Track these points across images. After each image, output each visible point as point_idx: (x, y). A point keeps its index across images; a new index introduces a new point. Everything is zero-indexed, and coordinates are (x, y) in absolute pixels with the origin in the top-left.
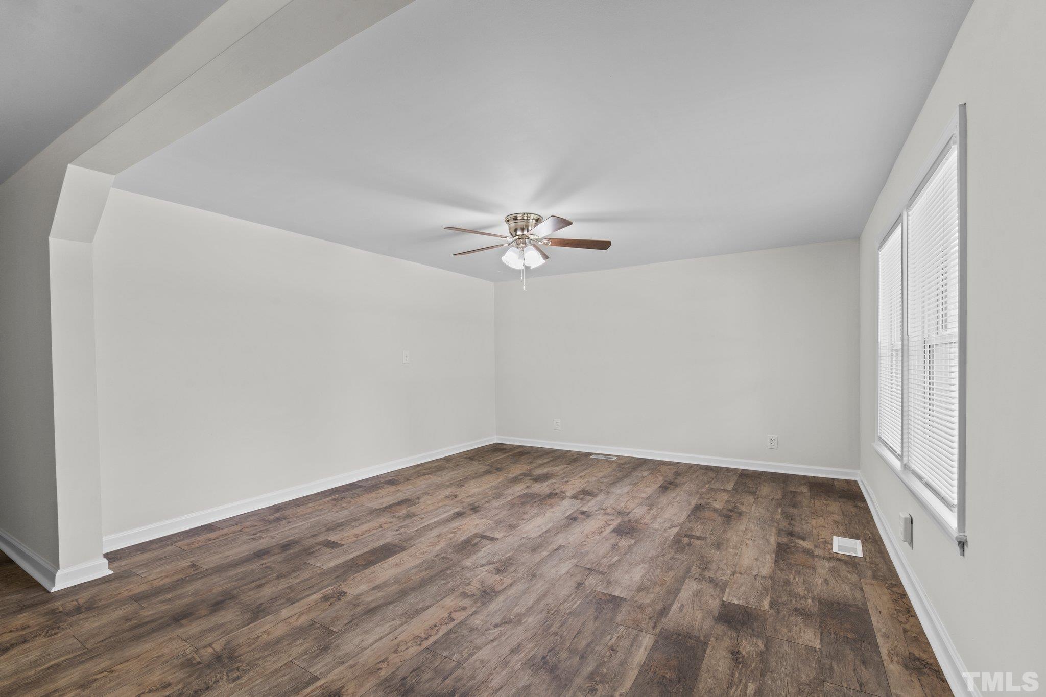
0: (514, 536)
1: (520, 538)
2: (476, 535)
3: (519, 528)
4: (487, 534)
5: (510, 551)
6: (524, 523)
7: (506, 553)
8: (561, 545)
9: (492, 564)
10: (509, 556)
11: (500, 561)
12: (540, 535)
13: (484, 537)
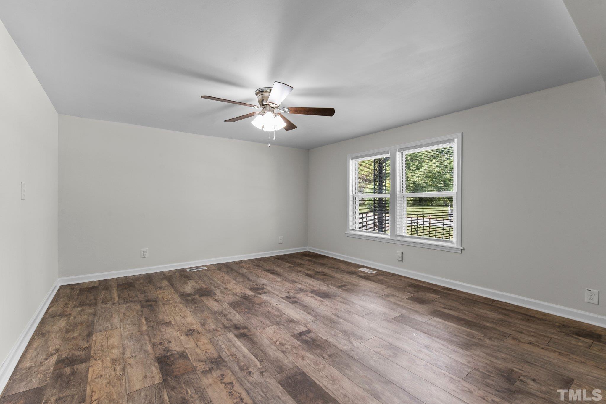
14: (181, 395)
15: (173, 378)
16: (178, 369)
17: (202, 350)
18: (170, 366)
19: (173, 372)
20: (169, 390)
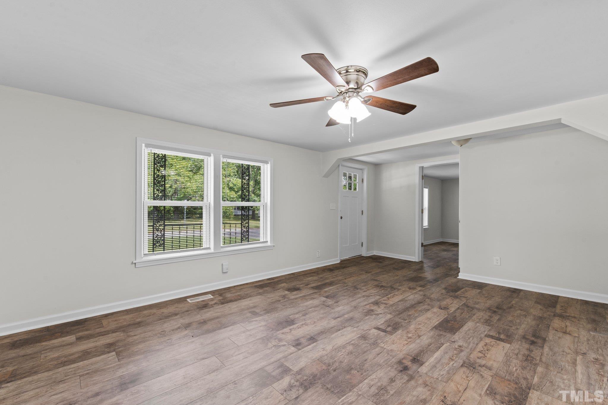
0: (363, 330)
1: (359, 327)
2: (391, 333)
3: (358, 336)
4: (382, 334)
5: (366, 319)
6: (353, 340)
7: (368, 318)
8: (334, 319)
9: (376, 314)
10: (366, 317)
11: (372, 315)
12: (344, 328)
13: (384, 331)
14: (523, 372)
15: (520, 385)
16: (510, 387)
17: (468, 382)
18: (514, 395)
19: (516, 388)
20: (530, 380)
